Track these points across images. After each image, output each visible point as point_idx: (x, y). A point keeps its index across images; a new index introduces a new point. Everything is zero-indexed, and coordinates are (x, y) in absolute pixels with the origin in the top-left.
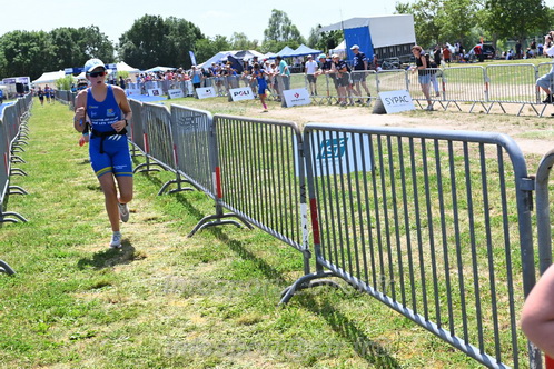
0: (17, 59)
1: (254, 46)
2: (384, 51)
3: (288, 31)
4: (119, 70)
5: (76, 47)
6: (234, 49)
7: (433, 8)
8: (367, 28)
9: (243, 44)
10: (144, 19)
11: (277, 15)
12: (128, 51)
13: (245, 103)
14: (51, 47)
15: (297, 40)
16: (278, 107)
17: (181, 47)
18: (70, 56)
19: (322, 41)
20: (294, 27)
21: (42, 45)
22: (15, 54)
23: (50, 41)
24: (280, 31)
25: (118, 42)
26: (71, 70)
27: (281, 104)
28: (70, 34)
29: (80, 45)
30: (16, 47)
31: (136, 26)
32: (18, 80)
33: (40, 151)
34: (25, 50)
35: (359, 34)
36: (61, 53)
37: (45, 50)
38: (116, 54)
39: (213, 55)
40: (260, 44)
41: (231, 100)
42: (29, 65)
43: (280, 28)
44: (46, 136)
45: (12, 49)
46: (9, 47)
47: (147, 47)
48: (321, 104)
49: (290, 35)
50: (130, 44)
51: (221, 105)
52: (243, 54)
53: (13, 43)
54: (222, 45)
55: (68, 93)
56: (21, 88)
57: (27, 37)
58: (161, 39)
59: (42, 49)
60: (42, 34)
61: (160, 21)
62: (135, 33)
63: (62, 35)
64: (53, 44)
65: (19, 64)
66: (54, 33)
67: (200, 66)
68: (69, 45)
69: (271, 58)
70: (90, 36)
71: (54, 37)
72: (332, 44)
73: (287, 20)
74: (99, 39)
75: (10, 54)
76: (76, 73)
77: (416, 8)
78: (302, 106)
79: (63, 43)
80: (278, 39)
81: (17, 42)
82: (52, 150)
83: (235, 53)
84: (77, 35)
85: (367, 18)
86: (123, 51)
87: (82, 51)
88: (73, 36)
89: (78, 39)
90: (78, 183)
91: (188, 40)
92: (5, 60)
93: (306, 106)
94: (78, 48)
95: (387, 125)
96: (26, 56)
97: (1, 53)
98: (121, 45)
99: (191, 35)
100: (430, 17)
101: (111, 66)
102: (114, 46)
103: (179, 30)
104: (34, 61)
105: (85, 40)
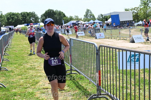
0: (10, 20)
1: (81, 19)
2: (123, 22)
3: (91, 15)
4: (41, 25)
7: (136, 10)
8: (118, 15)
10: (48, 10)
11: (88, 11)
13: (82, 37)
14: (20, 18)
15: (94, 19)
16: (94, 38)
17: (59, 19)
18: (26, 20)
19: (102, 19)
20: (93, 14)
21: (18, 17)
22: (10, 19)
23: (20, 16)
24: (89, 15)
25: (40, 17)
26: (26, 24)
28: (26, 14)
29: (29, 17)
30: (10, 17)
31: (46, 12)
32: (10, 27)
33: (15, 51)
34: (13, 18)
35: (115, 17)
36: (24, 19)
37: (19, 18)
38: (40, 20)
39: (68, 22)
40: (82, 19)
42: (14, 22)
43: (89, 14)
44: (18, 45)
45: (9, 17)
46: (8, 17)
48: (108, 38)
49: (92, 17)
50: (44, 18)
52: (78, 21)
53: (9, 16)
54: (71, 19)
55: (25, 31)
57: (13, 14)
58: (53, 16)
59: (18, 18)
60: (18, 13)
61: (53, 11)
63: (24, 14)
64: (21, 16)
65: (11, 22)
66: (21, 13)
68: (26, 17)
70: (32, 14)
71: (22, 14)
72: (107, 20)
73: (91, 12)
74: (35, 15)
75: (8, 19)
76: (28, 25)
77: (131, 10)
78: (102, 39)
79: (24, 16)
80: (88, 18)
81: (11, 15)
82: (19, 51)
83: (76, 21)
84: (28, 14)
85: (118, 12)
86: (42, 19)
87: (30, 19)
88: (27, 14)
89: (29, 15)
90: (28, 66)
91: (61, 17)
92: (7, 21)
93: (103, 38)
94: (29, 18)
95: (139, 47)
96: (13, 20)
97: (6, 19)
98: (41, 18)
99: (62, 16)
100: (136, 13)
101: (38, 23)
102: (39, 18)
103: (59, 14)
104: (15, 21)
105: (31, 16)
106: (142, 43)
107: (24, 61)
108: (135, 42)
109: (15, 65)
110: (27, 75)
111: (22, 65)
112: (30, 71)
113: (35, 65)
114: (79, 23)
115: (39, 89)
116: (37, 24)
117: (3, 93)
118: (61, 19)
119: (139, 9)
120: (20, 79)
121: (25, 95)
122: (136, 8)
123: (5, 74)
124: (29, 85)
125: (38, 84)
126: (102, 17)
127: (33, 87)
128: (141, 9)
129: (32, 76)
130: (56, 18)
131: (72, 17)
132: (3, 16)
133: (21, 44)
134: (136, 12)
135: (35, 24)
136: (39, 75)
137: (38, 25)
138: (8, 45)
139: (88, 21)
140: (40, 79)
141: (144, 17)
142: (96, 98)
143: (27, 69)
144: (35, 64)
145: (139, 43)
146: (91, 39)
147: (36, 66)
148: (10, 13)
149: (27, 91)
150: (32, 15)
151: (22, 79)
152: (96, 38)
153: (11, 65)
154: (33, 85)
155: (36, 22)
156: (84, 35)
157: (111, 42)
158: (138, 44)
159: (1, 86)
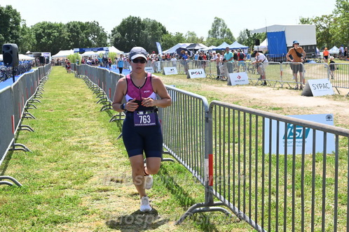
0: (43, 40)
1: (201, 41)
3: (224, 32)
4: (110, 51)
6: (188, 42)
7: (326, 22)
9: (193, 39)
10: (129, 19)
11: (218, 21)
12: (117, 39)
13: (200, 80)
14: (66, 34)
15: (230, 39)
16: (225, 85)
17: (152, 39)
18: (78, 41)
19: (248, 40)
20: (229, 29)
21: (60, 32)
22: (42, 37)
23: (66, 30)
25: (111, 33)
26: (78, 50)
27: (226, 83)
28: (79, 26)
29: (85, 33)
30: (43, 32)
31: (123, 23)
33: (48, 109)
34: (49, 35)
35: (276, 38)
36: (72, 38)
37: (63, 35)
38: (108, 41)
39: (173, 45)
40: (205, 40)
41: (189, 77)
42: (51, 45)
43: (219, 30)
44: (55, 96)
45: (40, 33)
46: (38, 32)
47: (129, 38)
48: (257, 85)
49: (225, 35)
50: (119, 35)
51: (182, 81)
52: (195, 45)
53: (41, 29)
54: (179, 39)
55: (75, 65)
57: (50, 26)
58: (139, 32)
59: (60, 35)
60: (61, 25)
61: (139, 21)
62: (122, 28)
63: (74, 26)
64: (68, 32)
65: (45, 44)
66: (68, 25)
67: (164, 52)
68: (78, 33)
69: (213, 50)
71: (69, 27)
72: (258, 43)
73: (224, 25)
74: (98, 30)
75: (39, 37)
76: (82, 52)
77: (315, 21)
78: (243, 85)
79: (75, 32)
80: (218, 37)
81: (44, 29)
82: (57, 109)
83: (188, 44)
84: (83, 27)
85: (283, 26)
86: (113, 39)
87: (87, 38)
88: (81, 27)
89: (84, 30)
90: (73, 142)
91: (157, 34)
92: (35, 40)
93: (246, 85)
94: (84, 36)
95: (319, 106)
96: (49, 38)
97: (33, 36)
98: (113, 35)
99: (159, 31)
100: (324, 28)
101: (105, 48)
102: (108, 35)
103: (152, 27)
104: (55, 42)
105: (89, 30)
106: (328, 97)
107: (65, 133)
108: (312, 96)
109: (45, 141)
110: (68, 161)
112: (75, 153)
113: (88, 141)
114: (196, 48)
115: (90, 191)
116: (102, 49)
117: (15, 197)
118: (157, 39)
119: (332, 20)
120: (52, 170)
121: (58, 202)
122: (326, 16)
123: (22, 159)
124: (70, 182)
125: (89, 181)
126: (249, 36)
127: (76, 186)
128: (335, 20)
129: (78, 166)
130: (146, 36)
131: (182, 35)
132: (28, 29)
133: (64, 94)
134: (325, 25)
135: (99, 50)
136: (93, 161)
137: (104, 52)
138: (35, 95)
139: (218, 45)
140: (95, 170)
141: (343, 38)
142: (203, 211)
143: (70, 149)
144: (88, 138)
145: (321, 97)
146: (219, 85)
147: (91, 143)
148: (44, 23)
149: (65, 194)
150: (93, 28)
151: (57, 170)
152: (230, 84)
153: (36, 140)
154: (78, 183)
155: (101, 45)
156: (203, 75)
157: (260, 93)
158: (319, 99)
159: (12, 183)
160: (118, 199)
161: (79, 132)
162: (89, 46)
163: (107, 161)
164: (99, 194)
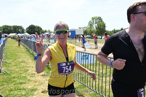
0: (5, 30)
4: (26, 34)
5: (17, 29)
8: (75, 31)
12: (27, 31)
14: (12, 29)
18: (16, 31)
21: (10, 28)
22: (5, 29)
23: (12, 28)
25: (26, 29)
26: (16, 33)
28: (16, 27)
31: (30, 26)
32: (5, 34)
33: (10, 50)
34: (7, 29)
35: (73, 32)
36: (14, 30)
38: (25, 31)
40: (53, 32)
41: (50, 42)
42: (7, 32)
44: (11, 47)
47: (31, 31)
50: (28, 30)
52: (50, 33)
54: (46, 31)
56: (6, 36)
57: (8, 26)
58: (34, 29)
60: (11, 26)
65: (6, 31)
66: (13, 26)
68: (16, 29)
75: (4, 29)
76: (17, 34)
77: (83, 28)
81: (6, 27)
87: (19, 30)
90: (20, 60)
96: (7, 30)
97: (2, 29)
99: (40, 29)
103: (38, 28)
104: (9, 31)
105: (19, 28)
106: (89, 48)
109: (12, 60)
110: (20, 66)
111: (16, 60)
114: (51, 34)
115: (29, 74)
116: (23, 34)
117: (7, 76)
118: (39, 31)
121: (21, 78)
122: (85, 27)
123: (6, 65)
124: (22, 72)
125: (28, 72)
127: (25, 73)
128: (88, 28)
129: (23, 67)
130: (36, 30)
134: (85, 29)
136: (28, 66)
140: (29, 68)
143: (20, 62)
144: (24, 59)
147: (26, 60)
148: (5, 25)
149: (22, 75)
150: (21, 27)
151: (17, 68)
153: (8, 59)
154: (25, 72)
155: (23, 32)
159: (5, 72)
160: (38, 77)
161: (21, 57)
162: (19, 32)
163: (32, 66)
164: (32, 75)
